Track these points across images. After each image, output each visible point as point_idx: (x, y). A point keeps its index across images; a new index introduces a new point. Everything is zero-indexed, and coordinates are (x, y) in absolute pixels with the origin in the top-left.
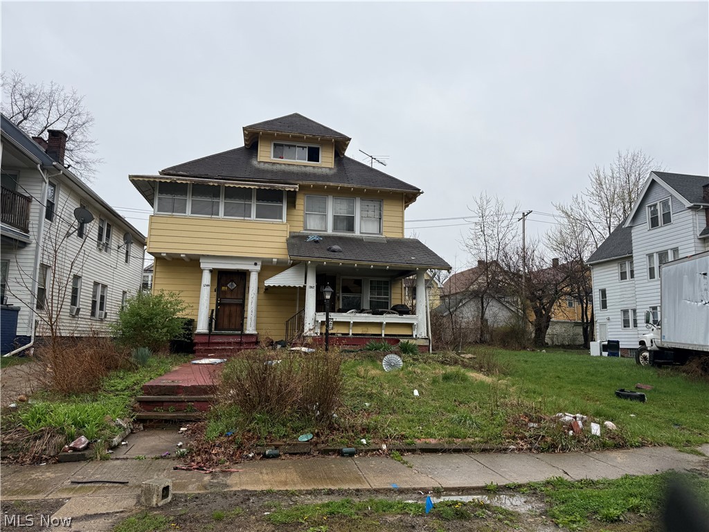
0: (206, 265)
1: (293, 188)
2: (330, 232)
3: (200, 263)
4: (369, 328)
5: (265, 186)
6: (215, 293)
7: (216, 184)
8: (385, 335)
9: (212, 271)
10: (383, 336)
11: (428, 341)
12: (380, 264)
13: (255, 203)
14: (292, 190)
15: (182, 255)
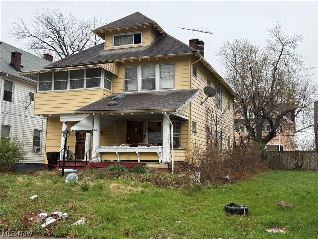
0: (63, 120)
1: (98, 66)
2: (139, 91)
3: (60, 119)
4: (131, 156)
5: (83, 67)
6: (75, 136)
7: (58, 71)
8: (141, 161)
9: (66, 123)
10: (139, 161)
11: (167, 165)
12: (127, 111)
13: (86, 79)
14: (98, 67)
15: (49, 115)
